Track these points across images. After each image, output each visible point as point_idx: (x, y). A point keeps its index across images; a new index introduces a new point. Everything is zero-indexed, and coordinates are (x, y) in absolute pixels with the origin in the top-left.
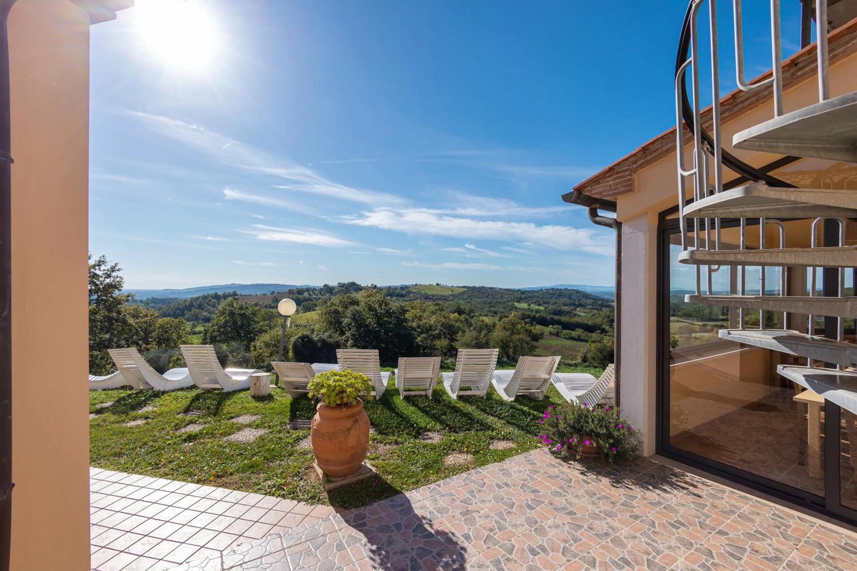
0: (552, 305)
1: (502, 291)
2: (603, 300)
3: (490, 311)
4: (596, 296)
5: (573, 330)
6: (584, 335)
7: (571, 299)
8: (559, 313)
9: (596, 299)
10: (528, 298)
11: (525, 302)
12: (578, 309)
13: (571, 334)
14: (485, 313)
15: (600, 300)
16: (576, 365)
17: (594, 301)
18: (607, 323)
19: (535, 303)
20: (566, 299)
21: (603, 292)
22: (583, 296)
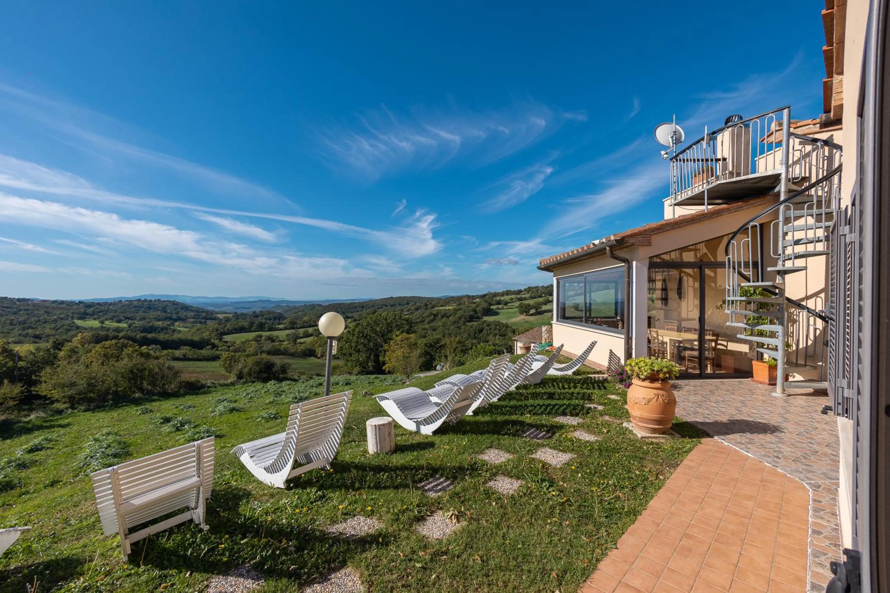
0: (138, 321)
1: (47, 304)
2: (207, 312)
3: (27, 335)
4: (198, 307)
5: (176, 349)
6: (191, 353)
7: (165, 312)
8: (152, 329)
9: (199, 312)
10: (98, 312)
11: (95, 319)
12: (177, 324)
13: (173, 353)
14: (17, 339)
15: (203, 312)
16: (233, 384)
17: (196, 313)
18: (216, 337)
19: (111, 319)
20: (159, 313)
21: (206, 303)
22: (182, 309)
